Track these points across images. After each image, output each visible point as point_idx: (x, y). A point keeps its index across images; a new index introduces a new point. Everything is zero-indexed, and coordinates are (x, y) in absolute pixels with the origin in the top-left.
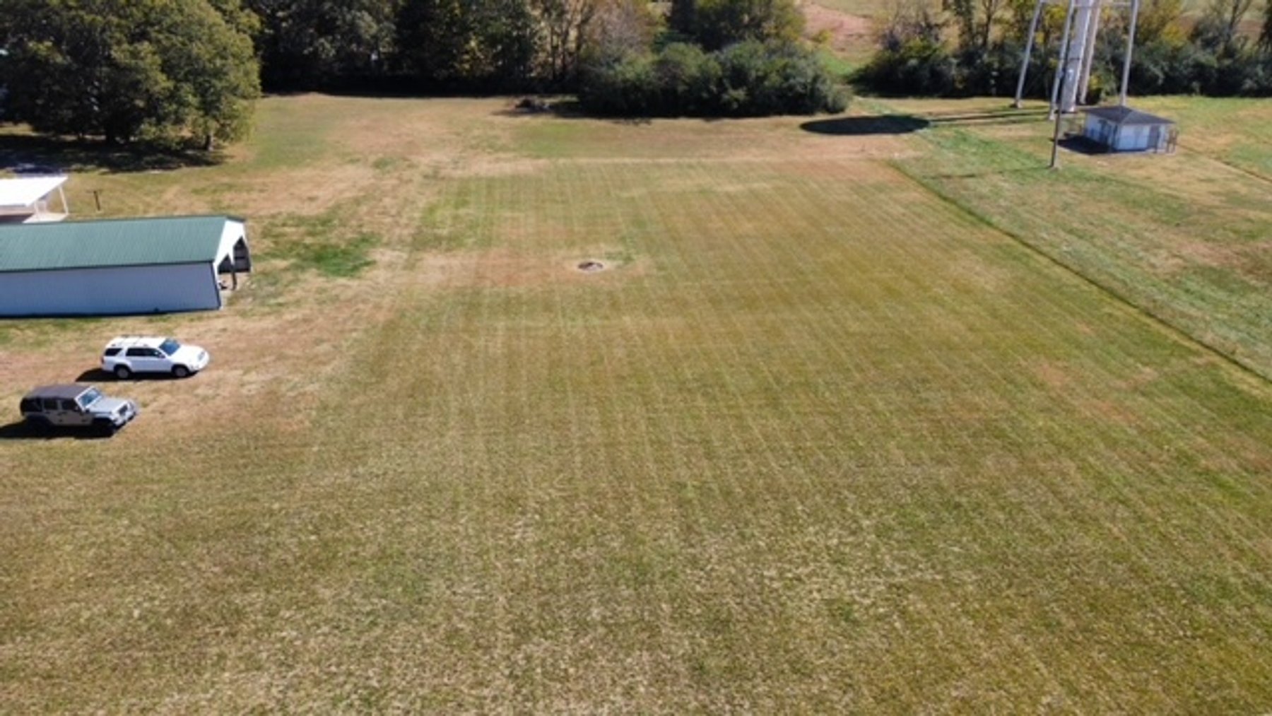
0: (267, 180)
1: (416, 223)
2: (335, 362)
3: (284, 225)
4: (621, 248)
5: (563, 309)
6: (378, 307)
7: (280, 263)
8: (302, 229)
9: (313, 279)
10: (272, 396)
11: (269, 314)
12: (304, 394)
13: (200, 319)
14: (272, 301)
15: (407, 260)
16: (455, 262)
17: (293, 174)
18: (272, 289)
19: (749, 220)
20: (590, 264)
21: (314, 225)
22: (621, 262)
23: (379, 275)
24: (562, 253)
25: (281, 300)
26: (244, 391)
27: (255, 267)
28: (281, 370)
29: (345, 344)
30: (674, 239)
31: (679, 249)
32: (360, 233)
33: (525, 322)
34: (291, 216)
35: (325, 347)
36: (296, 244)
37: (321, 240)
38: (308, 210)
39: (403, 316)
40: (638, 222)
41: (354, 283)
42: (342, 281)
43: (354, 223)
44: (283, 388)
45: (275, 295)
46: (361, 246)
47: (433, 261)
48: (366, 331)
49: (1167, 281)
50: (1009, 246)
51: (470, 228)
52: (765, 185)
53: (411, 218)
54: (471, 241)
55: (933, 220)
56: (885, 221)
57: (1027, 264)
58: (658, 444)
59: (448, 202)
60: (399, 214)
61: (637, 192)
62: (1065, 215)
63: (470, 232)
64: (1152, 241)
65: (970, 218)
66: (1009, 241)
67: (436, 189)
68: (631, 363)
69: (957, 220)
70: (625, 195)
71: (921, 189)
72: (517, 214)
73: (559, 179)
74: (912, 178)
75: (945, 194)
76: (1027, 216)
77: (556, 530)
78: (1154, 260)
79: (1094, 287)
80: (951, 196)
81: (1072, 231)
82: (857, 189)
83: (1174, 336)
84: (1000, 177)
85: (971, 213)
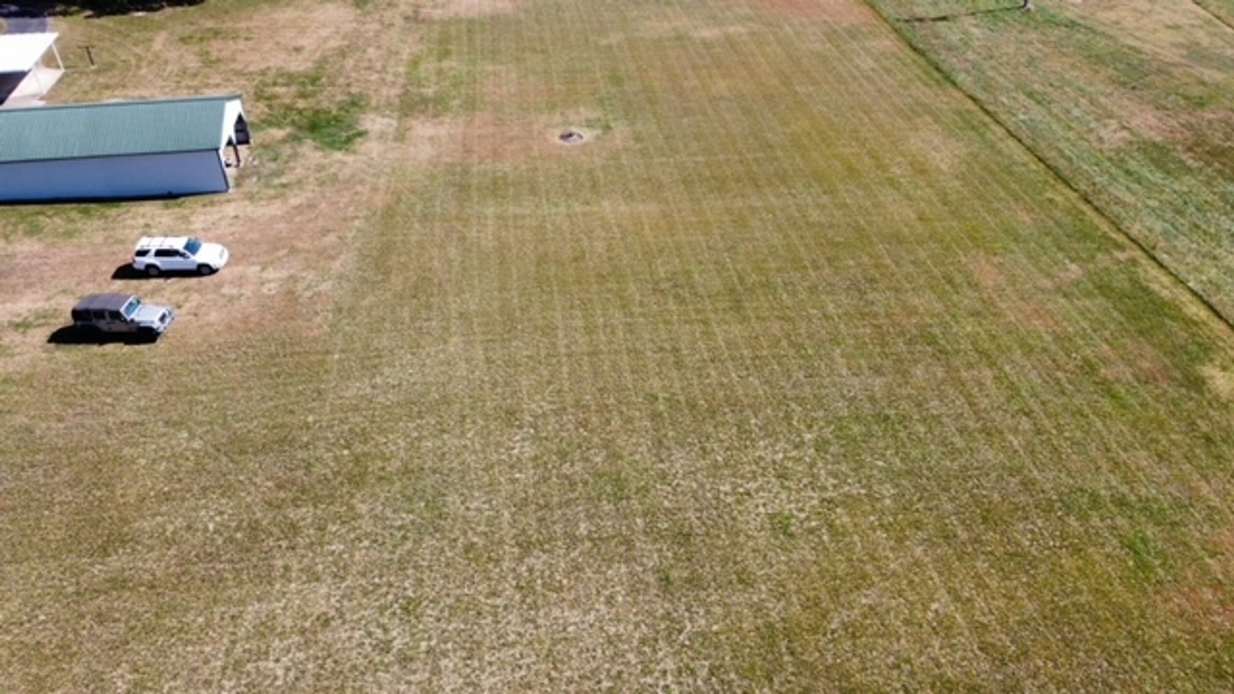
0: (251, 24)
1: (401, 81)
2: (343, 257)
3: (275, 84)
4: (597, 114)
5: (547, 191)
6: (375, 189)
7: (278, 133)
8: (294, 89)
9: (311, 153)
10: (291, 296)
11: (276, 198)
12: (318, 294)
13: (212, 204)
14: (276, 181)
15: (397, 129)
16: (443, 132)
17: (275, 16)
18: (273, 166)
19: (724, 76)
20: (570, 135)
21: (303, 84)
22: (599, 132)
23: (371, 148)
24: (544, 118)
25: (284, 180)
26: (265, 290)
27: (255, 138)
28: (293, 267)
29: (350, 235)
30: (652, 102)
31: (655, 114)
32: (349, 94)
34: (281, 73)
35: (331, 238)
36: (289, 108)
37: (311, 102)
38: (298, 65)
39: (399, 200)
40: (616, 80)
41: (350, 159)
42: (338, 155)
43: (342, 81)
44: (300, 287)
45: (278, 173)
46: (353, 110)
47: (422, 129)
48: (367, 218)
49: (1110, 159)
50: (968, 111)
51: (455, 86)
52: (740, 29)
53: (396, 75)
54: (456, 102)
55: (900, 77)
56: (855, 78)
57: (982, 136)
58: (635, 353)
59: (430, 51)
60: (384, 68)
61: (615, 38)
62: (1027, 72)
63: (454, 93)
64: (1105, 108)
65: (937, 75)
66: (970, 105)
67: (418, 36)
68: (610, 259)
69: (924, 78)
70: (604, 42)
71: (893, 36)
72: (498, 67)
73: (538, 21)
74: (886, 20)
75: (914, 42)
76: (991, 74)
77: (549, 445)
78: (1103, 133)
79: (1042, 165)
80: (921, 46)
81: (1030, 95)
82: (831, 35)
83: (1105, 227)
84: (971, 20)
85: (938, 69)
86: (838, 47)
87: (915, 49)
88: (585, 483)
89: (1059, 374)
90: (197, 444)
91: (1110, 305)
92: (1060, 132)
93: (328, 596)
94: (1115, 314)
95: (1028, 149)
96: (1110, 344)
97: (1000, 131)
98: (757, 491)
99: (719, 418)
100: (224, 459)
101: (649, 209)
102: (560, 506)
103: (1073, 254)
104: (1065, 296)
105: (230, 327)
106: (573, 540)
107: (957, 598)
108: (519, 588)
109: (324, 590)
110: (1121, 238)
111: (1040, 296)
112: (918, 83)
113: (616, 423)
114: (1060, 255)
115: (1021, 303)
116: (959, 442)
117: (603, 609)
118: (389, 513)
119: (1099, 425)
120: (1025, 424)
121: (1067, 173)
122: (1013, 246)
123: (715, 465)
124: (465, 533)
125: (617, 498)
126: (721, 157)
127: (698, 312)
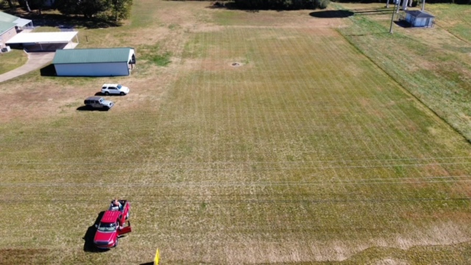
0: (136, 32)
1: (183, 49)
3: (143, 48)
4: (245, 59)
5: (227, 78)
6: (174, 76)
7: (144, 61)
8: (149, 50)
9: (154, 67)
11: (143, 77)
13: (124, 78)
14: (143, 73)
15: (181, 61)
16: (195, 62)
17: (144, 30)
18: (142, 69)
19: (286, 50)
20: (236, 64)
21: (152, 49)
22: (245, 63)
23: (173, 66)
24: (227, 60)
25: (146, 73)
27: (137, 62)
29: (165, 87)
30: (262, 56)
31: (263, 60)
32: (166, 52)
33: (216, 82)
34: (145, 46)
36: (148, 55)
37: (155, 53)
38: (150, 44)
39: (181, 79)
40: (252, 50)
41: (166, 68)
42: (162, 67)
43: (164, 48)
45: (144, 71)
46: (167, 56)
47: (189, 61)
48: (171, 83)
49: (411, 74)
50: (366, 61)
51: (200, 50)
52: (293, 37)
53: (181, 47)
54: (200, 55)
55: (345, 51)
56: (330, 51)
57: (369, 67)
58: (250, 117)
59: (192, 41)
60: (178, 45)
61: (252, 39)
62: (388, 50)
63: (199, 52)
64: (412, 61)
65: (357, 51)
66: (367, 59)
67: (189, 36)
68: (245, 95)
69: (353, 51)
70: (248, 40)
71: (344, 40)
72: (214, 46)
73: (227, 33)
74: (342, 35)
75: (351, 42)
76: (375, 51)
77: (223, 138)
78: (410, 67)
79: (388, 76)
80: (353, 43)
81: (387, 57)
82: (324, 39)
83: (405, 92)
84: (371, 36)
85: (358, 49)
86: (325, 43)
87: (351, 44)
88: (233, 147)
89: (382, 128)
90: (120, 134)
91: (402, 112)
92: (395, 67)
93: (158, 168)
94: (404, 114)
95: (384, 71)
96: (400, 121)
97: (375, 66)
98: (284, 150)
99: (275, 133)
100: (128, 138)
101: (258, 84)
102: (225, 151)
103: (393, 98)
104: (388, 109)
105: (130, 108)
106: (228, 159)
107: (340, 176)
108: (212, 168)
109: (157, 166)
110: (409, 95)
111: (380, 108)
112: (351, 53)
113: (243, 133)
114: (389, 99)
115: (374, 110)
116: (348, 142)
117: (236, 173)
118: (176, 150)
119: (392, 140)
120: (369, 139)
121: (395, 78)
122: (374, 96)
123: (272, 144)
124: (197, 156)
125: (242, 150)
126: (283, 71)
127: (271, 109)
